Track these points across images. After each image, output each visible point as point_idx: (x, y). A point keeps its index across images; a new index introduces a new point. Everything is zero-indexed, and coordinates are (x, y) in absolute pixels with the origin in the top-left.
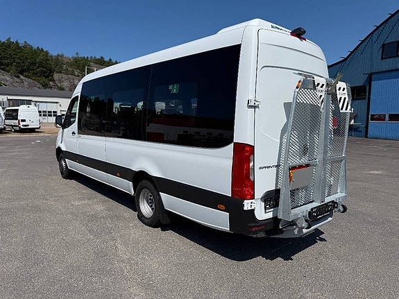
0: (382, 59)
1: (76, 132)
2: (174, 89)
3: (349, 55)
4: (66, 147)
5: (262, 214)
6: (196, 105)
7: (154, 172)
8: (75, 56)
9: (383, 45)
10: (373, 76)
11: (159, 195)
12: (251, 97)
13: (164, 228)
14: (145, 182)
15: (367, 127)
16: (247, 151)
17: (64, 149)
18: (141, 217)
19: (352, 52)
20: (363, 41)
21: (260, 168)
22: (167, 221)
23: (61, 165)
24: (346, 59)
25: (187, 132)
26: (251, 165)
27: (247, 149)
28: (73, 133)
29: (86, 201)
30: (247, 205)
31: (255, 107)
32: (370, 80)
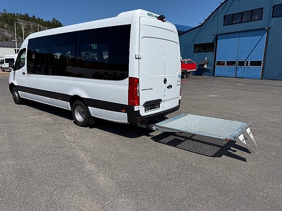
0: (224, 25)
1: (26, 72)
2: (94, 46)
3: (205, 22)
4: (18, 83)
5: (143, 113)
6: (107, 57)
7: (84, 95)
8: (3, 12)
9: (225, 16)
10: (219, 37)
11: (88, 108)
12: (137, 54)
13: (91, 127)
14: (78, 102)
15: (214, 70)
16: (136, 81)
17: (16, 84)
18: (76, 122)
19: (206, 20)
20: (213, 13)
21: (142, 90)
22: (92, 122)
23: (14, 95)
24: (202, 24)
25: (99, 72)
26: (138, 88)
27: (136, 80)
28: (24, 73)
29: (38, 116)
30: (136, 108)
31: (139, 59)
32: (216, 39)
